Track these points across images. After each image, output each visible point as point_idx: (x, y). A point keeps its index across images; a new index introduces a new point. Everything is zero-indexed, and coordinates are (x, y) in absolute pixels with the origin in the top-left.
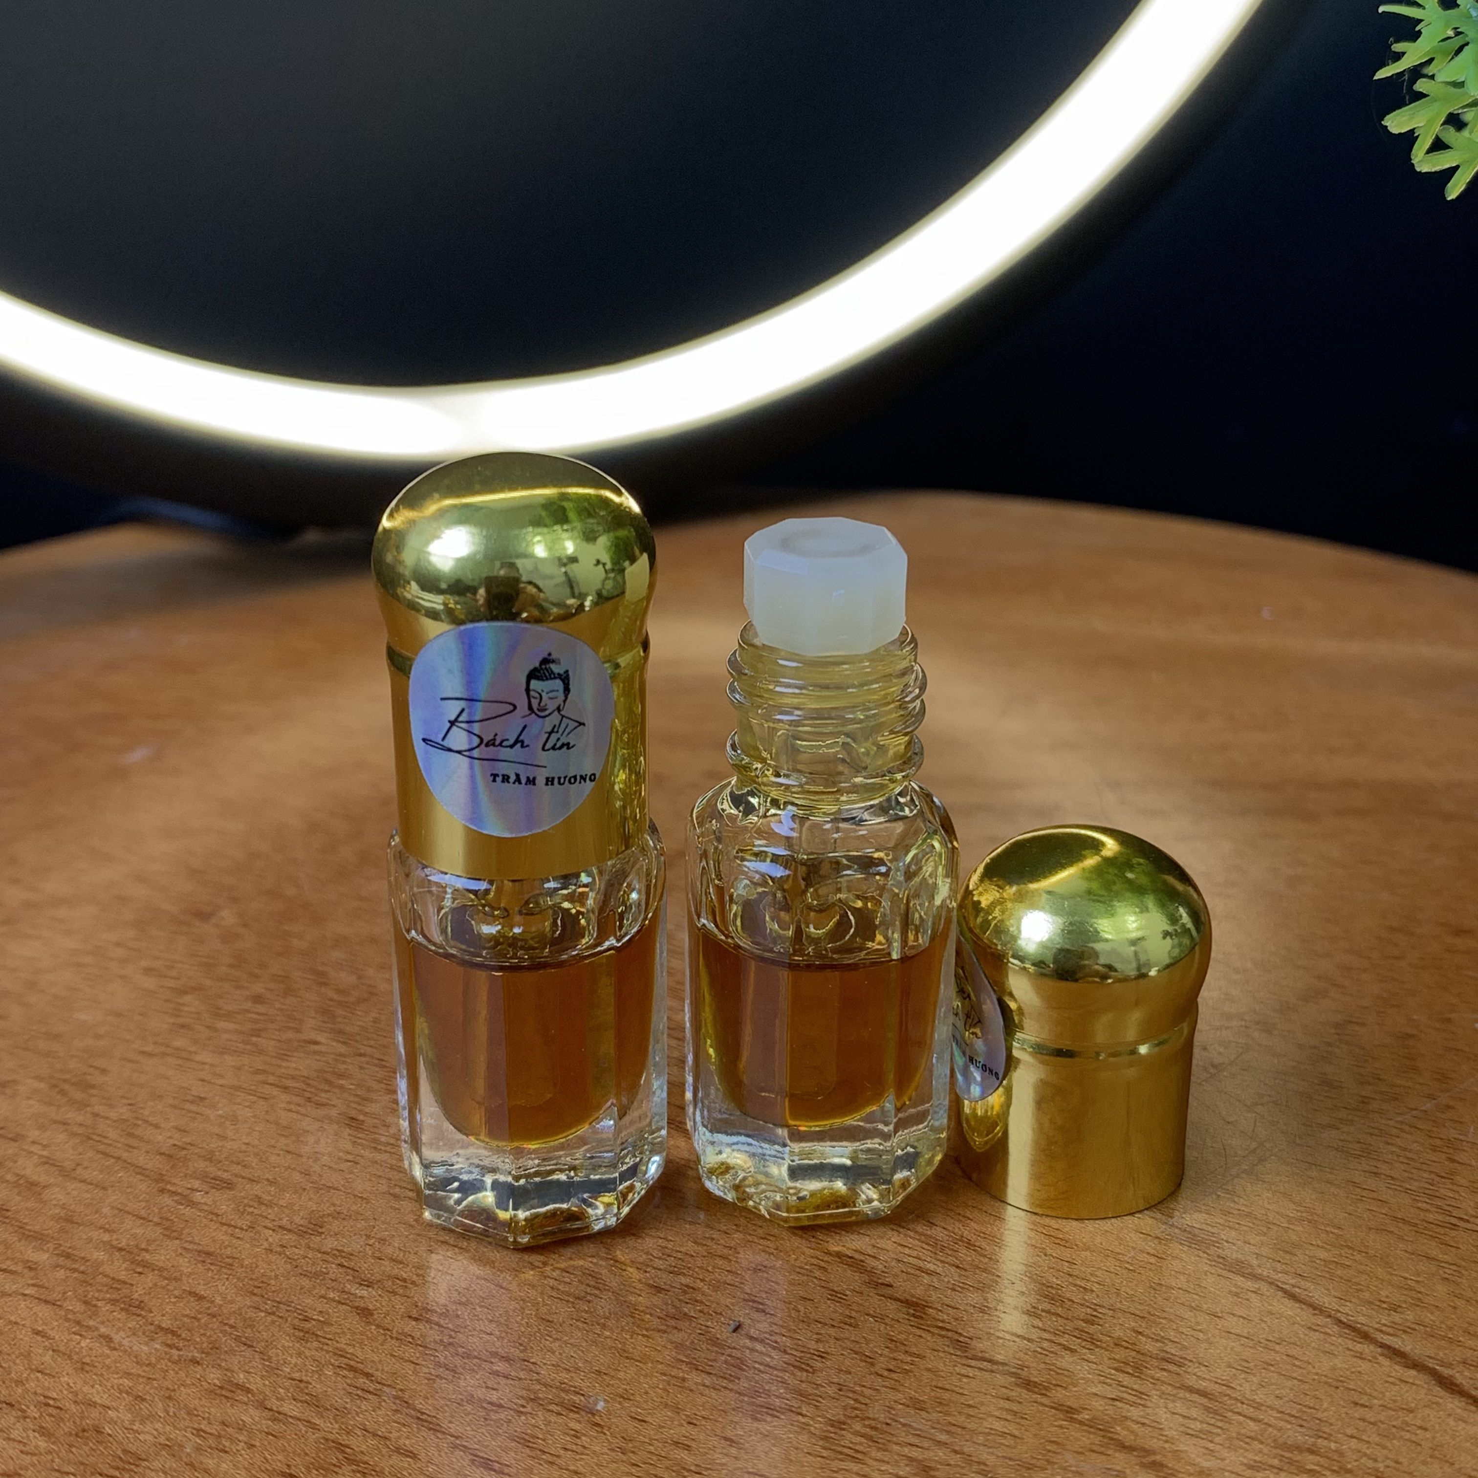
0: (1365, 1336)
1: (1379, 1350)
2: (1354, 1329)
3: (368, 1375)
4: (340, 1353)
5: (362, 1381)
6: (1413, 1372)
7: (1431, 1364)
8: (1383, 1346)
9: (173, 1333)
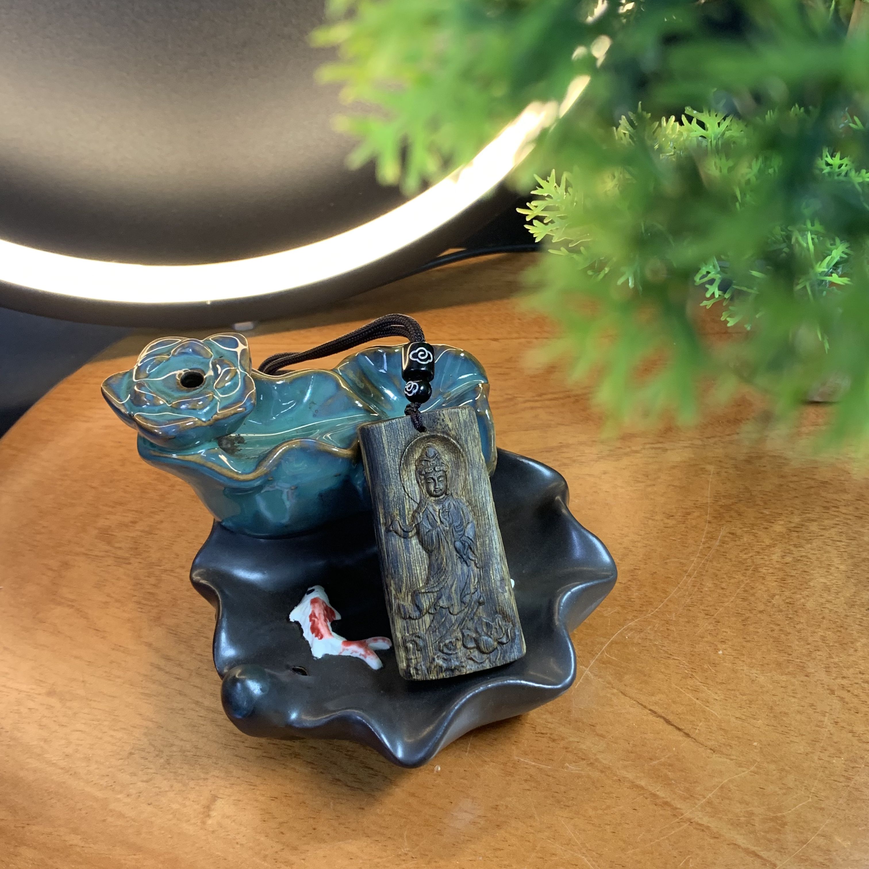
0: (645, 707)
1: (649, 712)
2: (642, 705)
3: (372, 769)
4: (362, 763)
5: (371, 772)
6: (658, 719)
7: (663, 715)
8: (650, 710)
9: (313, 763)
